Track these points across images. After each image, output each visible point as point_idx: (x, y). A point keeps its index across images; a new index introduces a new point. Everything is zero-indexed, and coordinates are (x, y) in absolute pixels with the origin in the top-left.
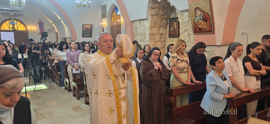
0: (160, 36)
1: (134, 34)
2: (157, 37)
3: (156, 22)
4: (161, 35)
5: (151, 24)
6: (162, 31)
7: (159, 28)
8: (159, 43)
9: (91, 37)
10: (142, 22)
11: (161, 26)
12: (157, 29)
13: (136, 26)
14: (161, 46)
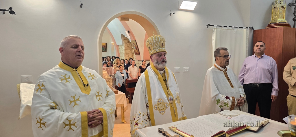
2: (130, 55)
3: (128, 47)
5: (125, 48)
9: (106, 52)
10: (122, 46)
13: (120, 48)
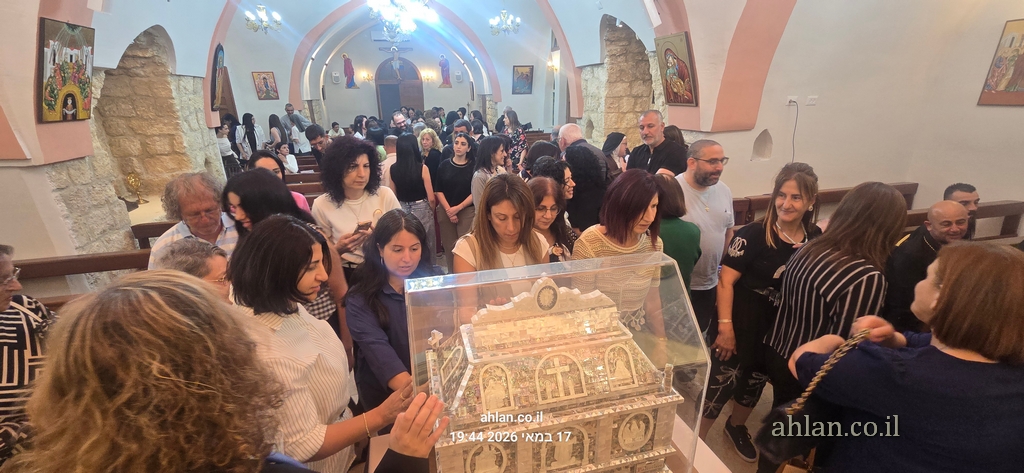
0: (633, 100)
1: (584, 94)
2: (626, 105)
3: (621, 71)
4: (637, 97)
5: (610, 75)
6: (639, 88)
7: (631, 82)
8: (631, 116)
10: (595, 69)
11: (637, 79)
12: (626, 85)
13: (587, 77)
14: (635, 121)
